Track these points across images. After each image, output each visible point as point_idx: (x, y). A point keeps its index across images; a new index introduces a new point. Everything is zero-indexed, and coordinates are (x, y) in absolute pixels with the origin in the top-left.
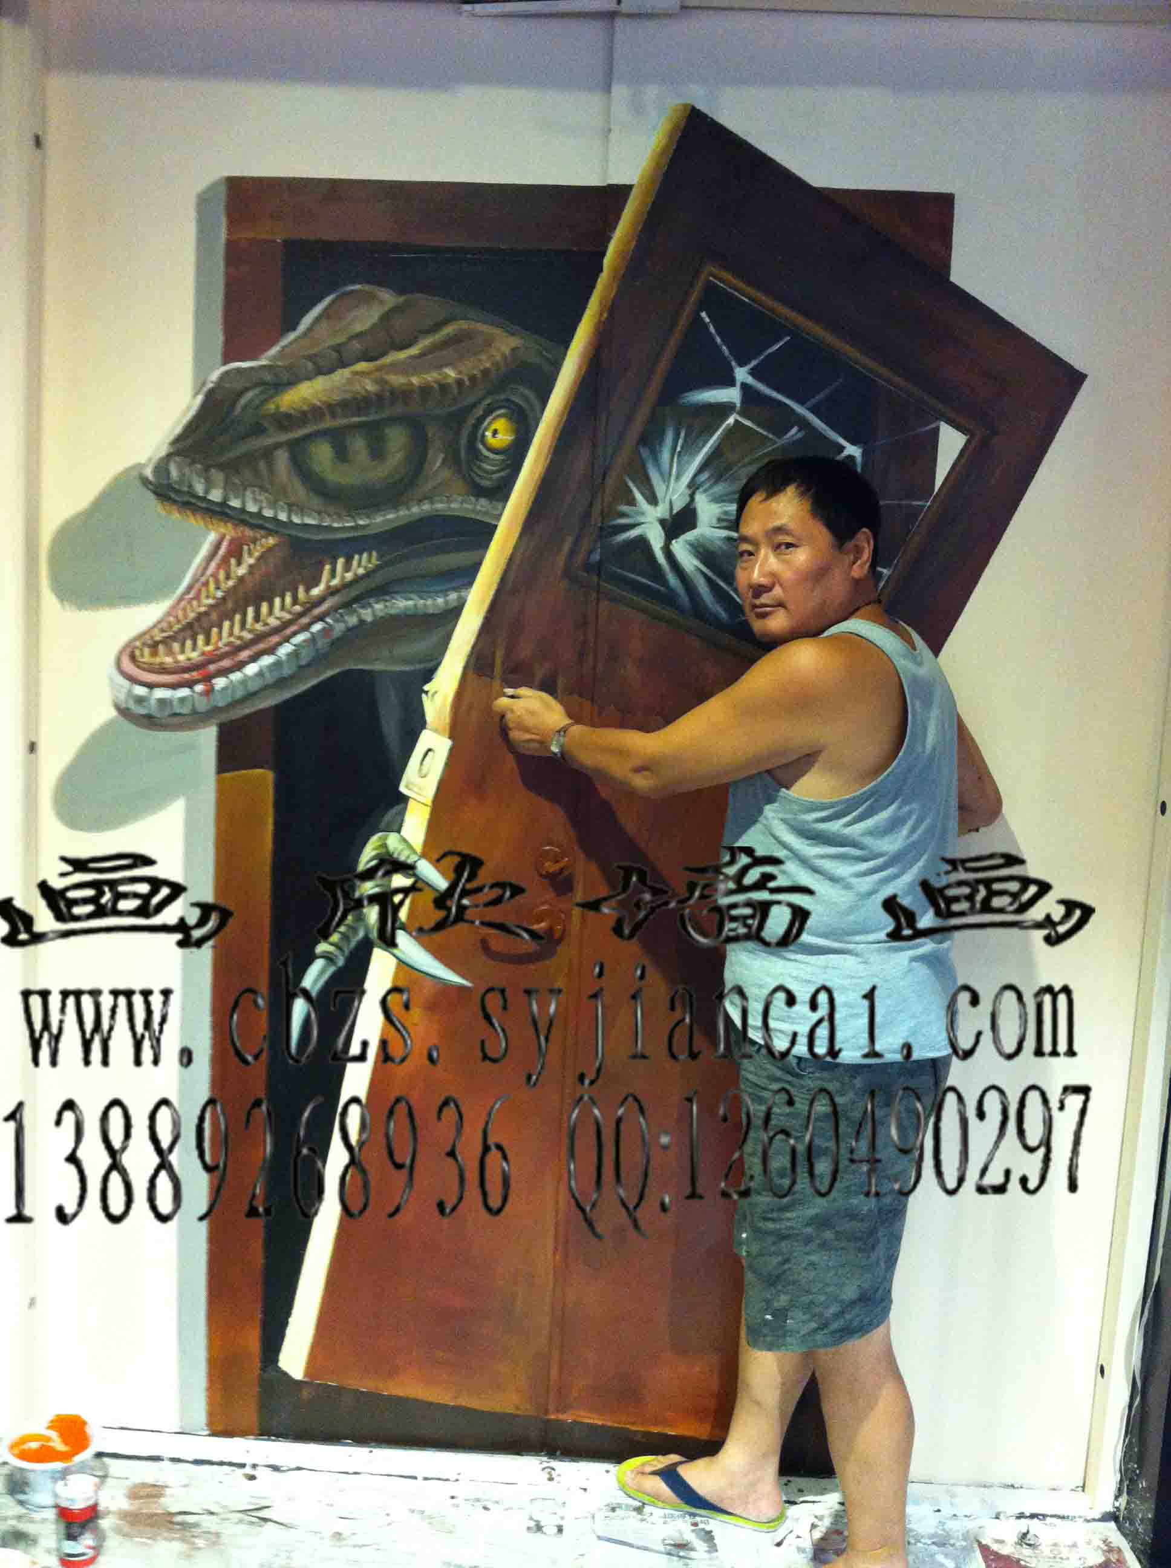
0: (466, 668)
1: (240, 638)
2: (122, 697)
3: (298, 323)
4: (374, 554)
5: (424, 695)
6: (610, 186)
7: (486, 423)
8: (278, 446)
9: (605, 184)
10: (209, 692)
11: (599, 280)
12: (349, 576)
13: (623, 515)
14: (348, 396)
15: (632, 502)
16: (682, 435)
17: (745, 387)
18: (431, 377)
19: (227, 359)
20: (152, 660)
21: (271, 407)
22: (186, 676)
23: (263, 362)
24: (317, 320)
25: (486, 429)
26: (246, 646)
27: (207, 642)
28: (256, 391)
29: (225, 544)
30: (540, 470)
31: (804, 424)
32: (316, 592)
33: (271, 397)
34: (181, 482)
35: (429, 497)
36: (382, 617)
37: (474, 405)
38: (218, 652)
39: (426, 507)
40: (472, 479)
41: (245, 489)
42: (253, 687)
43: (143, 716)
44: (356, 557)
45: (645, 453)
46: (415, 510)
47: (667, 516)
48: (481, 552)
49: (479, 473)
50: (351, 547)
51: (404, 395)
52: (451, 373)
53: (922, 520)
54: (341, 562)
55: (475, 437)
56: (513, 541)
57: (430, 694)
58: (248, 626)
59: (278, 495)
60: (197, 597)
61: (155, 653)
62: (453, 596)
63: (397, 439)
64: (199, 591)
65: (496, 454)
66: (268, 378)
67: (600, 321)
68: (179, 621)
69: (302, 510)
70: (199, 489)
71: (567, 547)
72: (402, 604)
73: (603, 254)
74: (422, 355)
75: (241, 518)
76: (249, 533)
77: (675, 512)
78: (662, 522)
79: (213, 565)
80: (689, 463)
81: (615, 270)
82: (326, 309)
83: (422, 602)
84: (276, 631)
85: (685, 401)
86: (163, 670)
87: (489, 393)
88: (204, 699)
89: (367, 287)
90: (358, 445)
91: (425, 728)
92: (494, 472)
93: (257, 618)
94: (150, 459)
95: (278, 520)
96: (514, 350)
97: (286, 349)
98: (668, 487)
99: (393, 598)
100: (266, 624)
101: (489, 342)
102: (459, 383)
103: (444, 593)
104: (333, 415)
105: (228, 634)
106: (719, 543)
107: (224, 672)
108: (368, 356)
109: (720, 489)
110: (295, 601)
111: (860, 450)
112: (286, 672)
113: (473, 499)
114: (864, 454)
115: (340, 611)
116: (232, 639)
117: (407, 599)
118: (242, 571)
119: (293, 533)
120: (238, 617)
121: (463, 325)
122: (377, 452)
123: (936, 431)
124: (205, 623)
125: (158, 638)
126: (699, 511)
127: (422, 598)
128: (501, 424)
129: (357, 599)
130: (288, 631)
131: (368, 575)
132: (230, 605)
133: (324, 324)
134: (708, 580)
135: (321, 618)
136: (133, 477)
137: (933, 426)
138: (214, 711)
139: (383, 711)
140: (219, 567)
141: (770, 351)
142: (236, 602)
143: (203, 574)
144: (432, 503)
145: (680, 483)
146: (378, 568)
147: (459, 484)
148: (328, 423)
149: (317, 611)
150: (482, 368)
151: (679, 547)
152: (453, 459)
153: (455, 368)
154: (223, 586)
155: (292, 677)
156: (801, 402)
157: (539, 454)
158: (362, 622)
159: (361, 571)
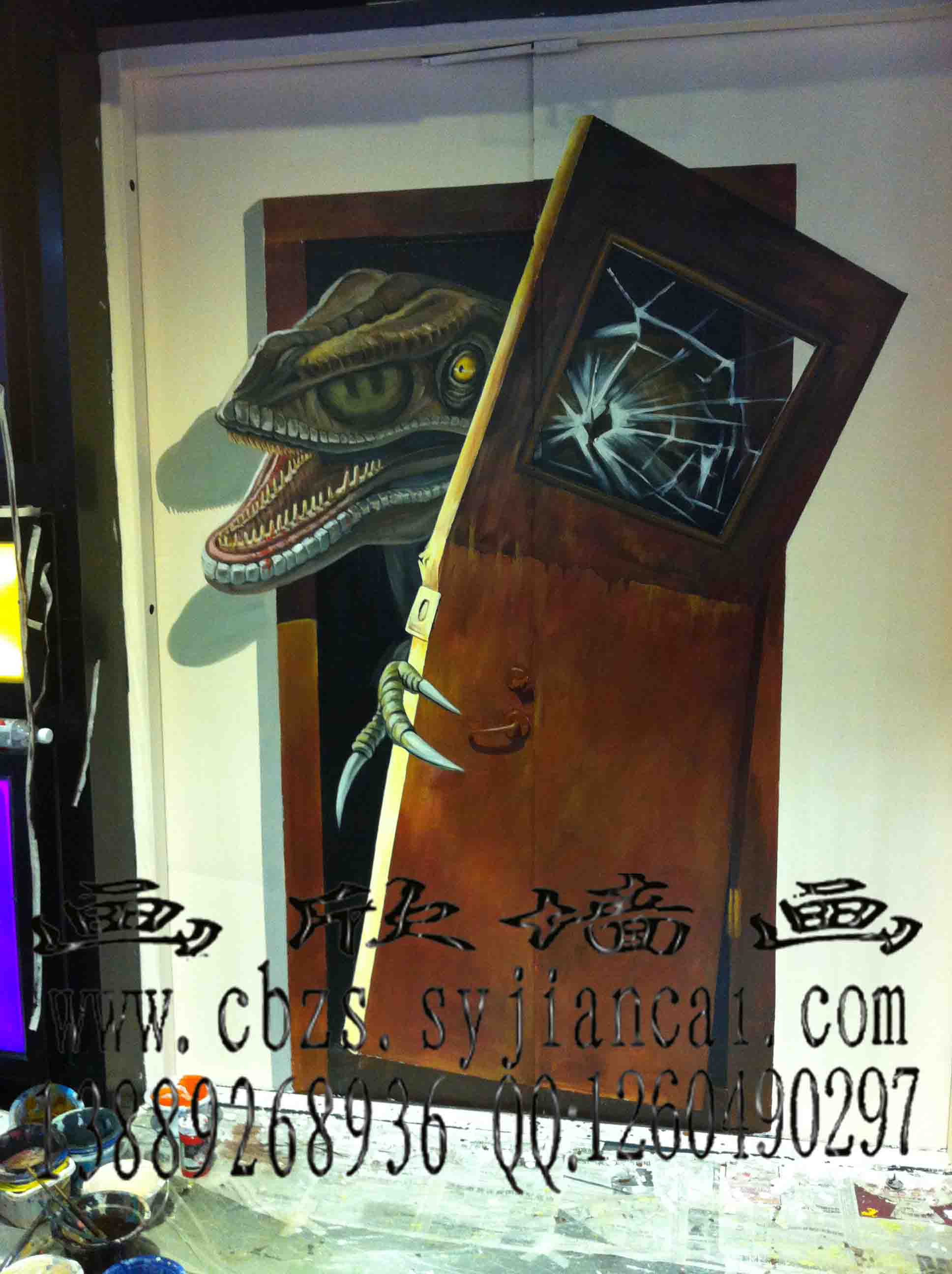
0: (448, 540)
1: (289, 526)
2: (211, 572)
3: (318, 300)
4: (379, 461)
5: (419, 562)
6: (535, 181)
7: (454, 362)
8: (308, 389)
9: (532, 180)
10: (270, 565)
11: (532, 251)
12: (362, 478)
13: (557, 422)
14: (356, 350)
15: (563, 412)
16: (598, 360)
17: (643, 321)
18: (414, 331)
19: (270, 329)
20: (230, 545)
21: (302, 361)
22: (254, 555)
23: (295, 329)
24: (332, 296)
25: (454, 366)
26: (294, 531)
27: (267, 530)
28: (291, 351)
29: (275, 460)
30: (495, 393)
31: (688, 345)
32: (339, 491)
33: (303, 354)
34: (244, 418)
35: (416, 418)
36: (387, 507)
37: (446, 349)
38: (274, 537)
39: (414, 425)
40: (446, 403)
41: (287, 422)
42: (298, 561)
43: (226, 584)
44: (367, 464)
45: (570, 375)
46: (407, 428)
47: (589, 421)
48: (454, 456)
49: (452, 398)
50: (362, 457)
51: (395, 345)
52: (428, 328)
53: (784, 411)
54: (356, 468)
55: (448, 371)
56: (478, 446)
57: (423, 561)
58: (294, 518)
59: (311, 424)
60: (258, 499)
61: (231, 540)
62: (437, 488)
63: (391, 377)
64: (260, 495)
65: (464, 383)
66: (299, 340)
67: (533, 282)
68: (246, 517)
69: (327, 434)
70: (256, 422)
71: (517, 447)
72: (401, 496)
73: (534, 232)
74: (408, 315)
75: (285, 441)
76: (291, 451)
77: (595, 417)
78: (586, 426)
79: (268, 476)
80: (604, 381)
81: (542, 244)
82: (337, 289)
83: (415, 494)
84: (313, 520)
85: (597, 336)
86: (237, 551)
87: (455, 341)
88: (266, 571)
89: (366, 270)
90: (364, 384)
91: (421, 584)
92: (460, 397)
93: (300, 511)
94: (221, 404)
95: (312, 442)
96: (472, 308)
97: (311, 319)
98: (589, 400)
99: (395, 492)
100: (306, 515)
101: (453, 302)
102: (434, 334)
103: (430, 487)
104: (346, 364)
105: (281, 523)
106: (630, 439)
107: (279, 551)
108: (369, 321)
109: (628, 398)
110: (325, 498)
111: (733, 363)
112: (323, 549)
113: (448, 417)
114: (736, 366)
115: (358, 504)
116: (284, 528)
117: (404, 492)
118: (288, 479)
119: (321, 450)
120: (286, 512)
121: (435, 292)
122: (378, 388)
123: (791, 345)
124: (264, 517)
125: (233, 529)
126: (614, 417)
127: (414, 491)
128: (465, 362)
129: (369, 495)
130: (322, 520)
131: (376, 476)
132: (281, 503)
133: (337, 298)
134: (623, 467)
135: (344, 509)
136: (212, 416)
137: (788, 341)
138: (274, 579)
139: (390, 574)
140: (271, 478)
141: (661, 293)
142: (285, 501)
143: (261, 483)
144: (419, 422)
145: (598, 395)
146: (382, 472)
147: (437, 408)
148: (343, 370)
149: (341, 505)
150: (449, 322)
151: (600, 444)
152: (431, 390)
153: (430, 324)
154: (275, 489)
155: (326, 552)
156: (686, 330)
157: (494, 380)
158: (372, 510)
159: (371, 474)
